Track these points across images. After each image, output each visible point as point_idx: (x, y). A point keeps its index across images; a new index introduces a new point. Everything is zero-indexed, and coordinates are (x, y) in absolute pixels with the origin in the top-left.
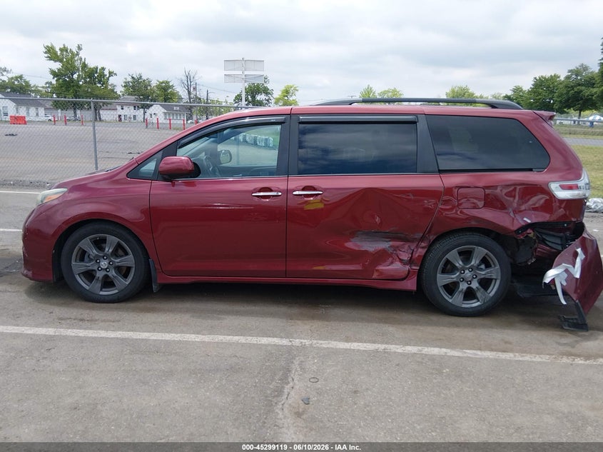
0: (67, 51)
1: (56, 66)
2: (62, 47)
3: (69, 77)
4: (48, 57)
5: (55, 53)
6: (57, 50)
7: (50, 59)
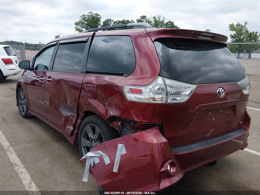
0: (239, 25)
1: (234, 33)
2: (237, 24)
3: (239, 38)
4: (231, 29)
5: (234, 27)
6: (235, 25)
7: (231, 30)
